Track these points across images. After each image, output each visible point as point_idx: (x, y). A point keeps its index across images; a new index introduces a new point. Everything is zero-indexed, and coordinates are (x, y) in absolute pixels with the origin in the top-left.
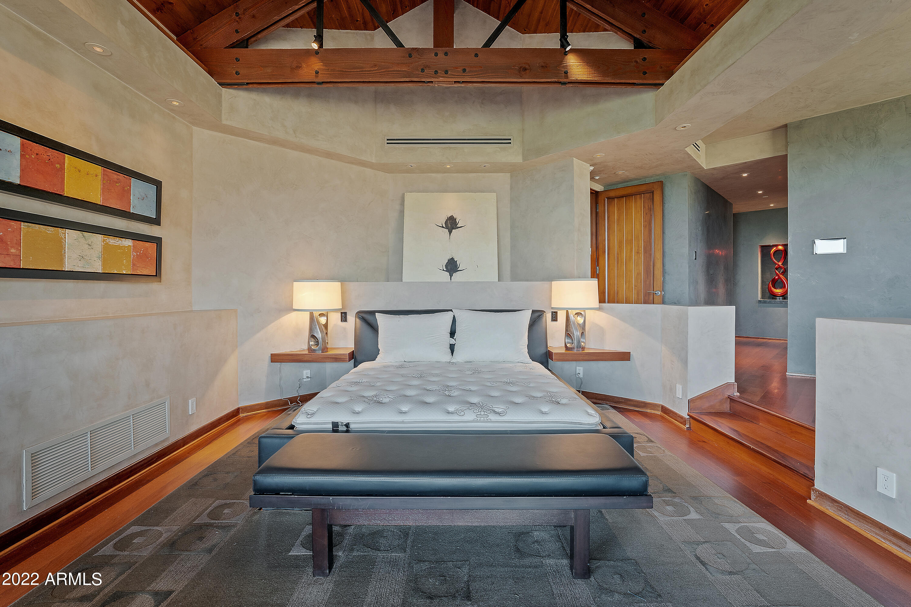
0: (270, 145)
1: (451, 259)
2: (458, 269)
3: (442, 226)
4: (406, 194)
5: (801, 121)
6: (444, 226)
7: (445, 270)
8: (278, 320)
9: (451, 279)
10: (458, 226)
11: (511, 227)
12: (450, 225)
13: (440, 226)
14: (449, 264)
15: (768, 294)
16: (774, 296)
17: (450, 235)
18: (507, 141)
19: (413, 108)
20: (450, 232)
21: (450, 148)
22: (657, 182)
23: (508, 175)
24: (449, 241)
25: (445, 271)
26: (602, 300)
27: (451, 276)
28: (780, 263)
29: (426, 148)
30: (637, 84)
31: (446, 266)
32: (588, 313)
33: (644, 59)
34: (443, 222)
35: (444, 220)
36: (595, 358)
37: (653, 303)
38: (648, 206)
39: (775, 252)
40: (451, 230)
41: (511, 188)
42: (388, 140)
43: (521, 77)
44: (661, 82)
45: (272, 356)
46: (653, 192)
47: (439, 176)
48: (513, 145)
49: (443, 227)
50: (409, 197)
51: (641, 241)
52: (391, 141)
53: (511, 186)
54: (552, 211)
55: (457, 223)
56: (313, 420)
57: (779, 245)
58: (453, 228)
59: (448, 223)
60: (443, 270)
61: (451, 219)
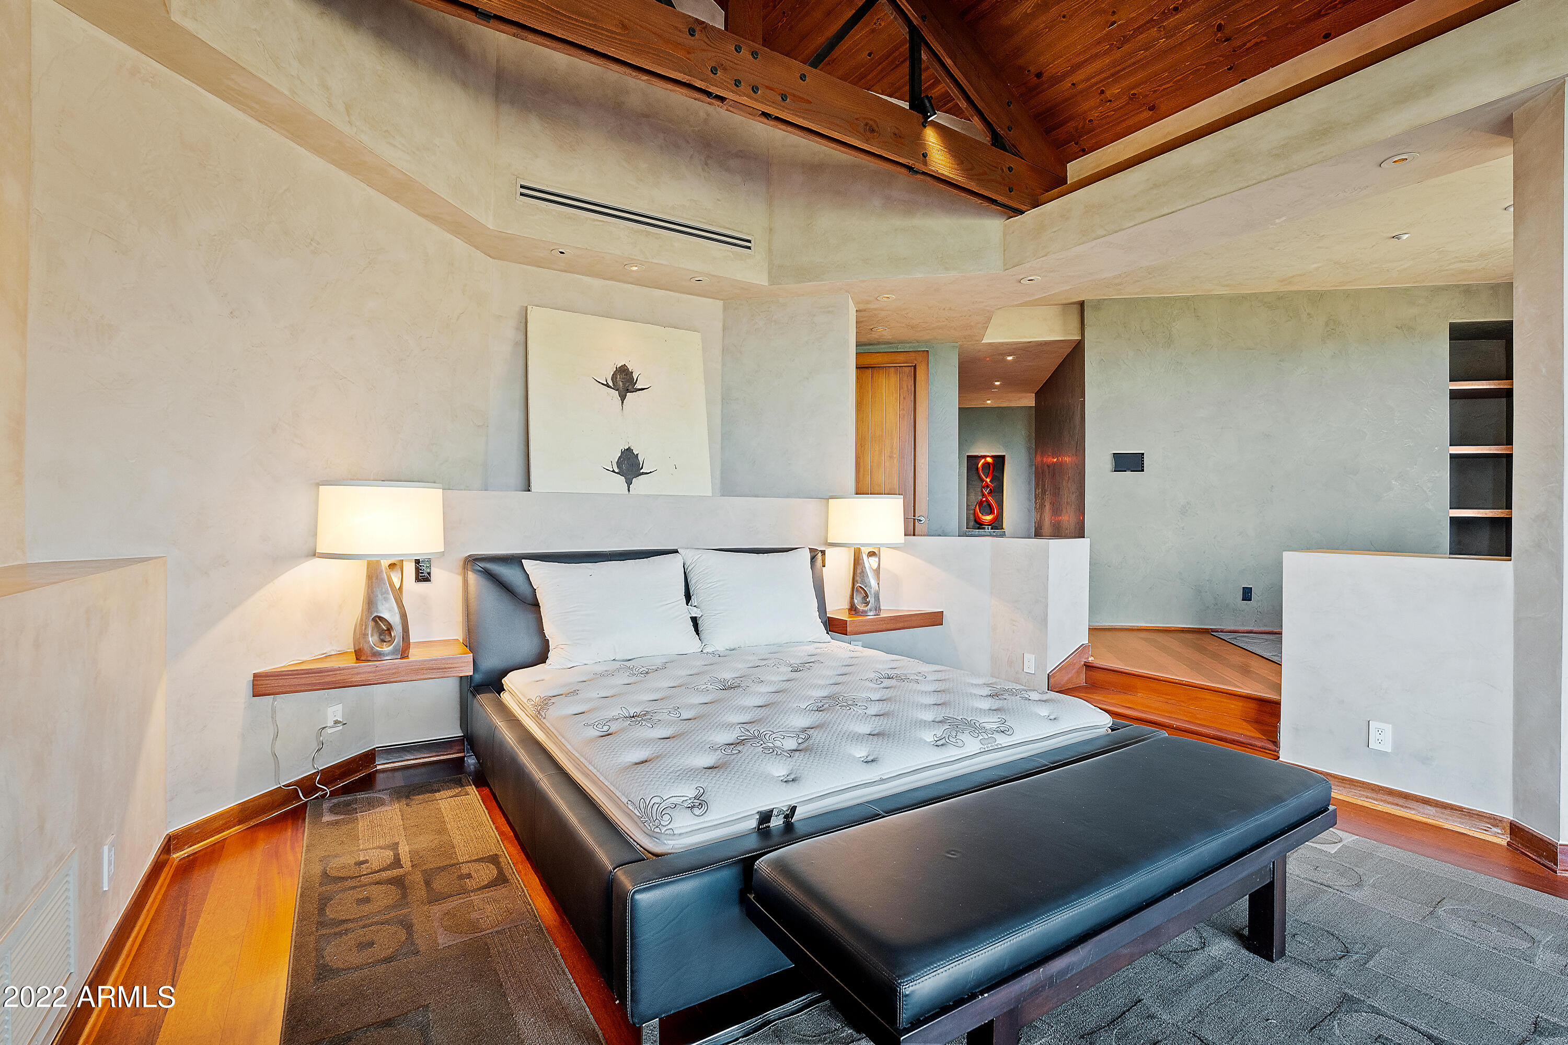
0: (259, 124)
1: (627, 449)
2: (641, 471)
3: (606, 383)
4: (529, 308)
5: (1099, 301)
6: (611, 384)
7: (617, 470)
8: (272, 583)
9: (629, 490)
10: (638, 386)
11: (723, 399)
12: (621, 383)
13: (603, 384)
14: (624, 460)
15: (972, 523)
16: (979, 525)
17: (622, 403)
18: (744, 244)
19: (577, 135)
20: (623, 398)
21: (648, 233)
22: (922, 352)
23: (720, 303)
24: (622, 415)
25: (616, 473)
26: (911, 531)
27: (629, 483)
28: (988, 480)
29: (601, 223)
30: (999, 203)
31: (617, 463)
32: (884, 553)
33: (1010, 169)
34: (607, 374)
35: (610, 373)
36: (901, 625)
37: (914, 535)
38: (907, 386)
39: (983, 464)
40: (624, 393)
41: (725, 328)
42: (522, 187)
43: (867, 141)
44: (1023, 207)
45: (257, 680)
46: (915, 367)
47: (597, 283)
48: (755, 252)
49: (608, 386)
50: (534, 314)
51: (895, 439)
52: (529, 192)
53: (724, 326)
54: (808, 379)
55: (635, 381)
56: (713, 818)
57: (988, 456)
58: (628, 391)
59: (618, 379)
60: (613, 471)
61: (624, 371)
